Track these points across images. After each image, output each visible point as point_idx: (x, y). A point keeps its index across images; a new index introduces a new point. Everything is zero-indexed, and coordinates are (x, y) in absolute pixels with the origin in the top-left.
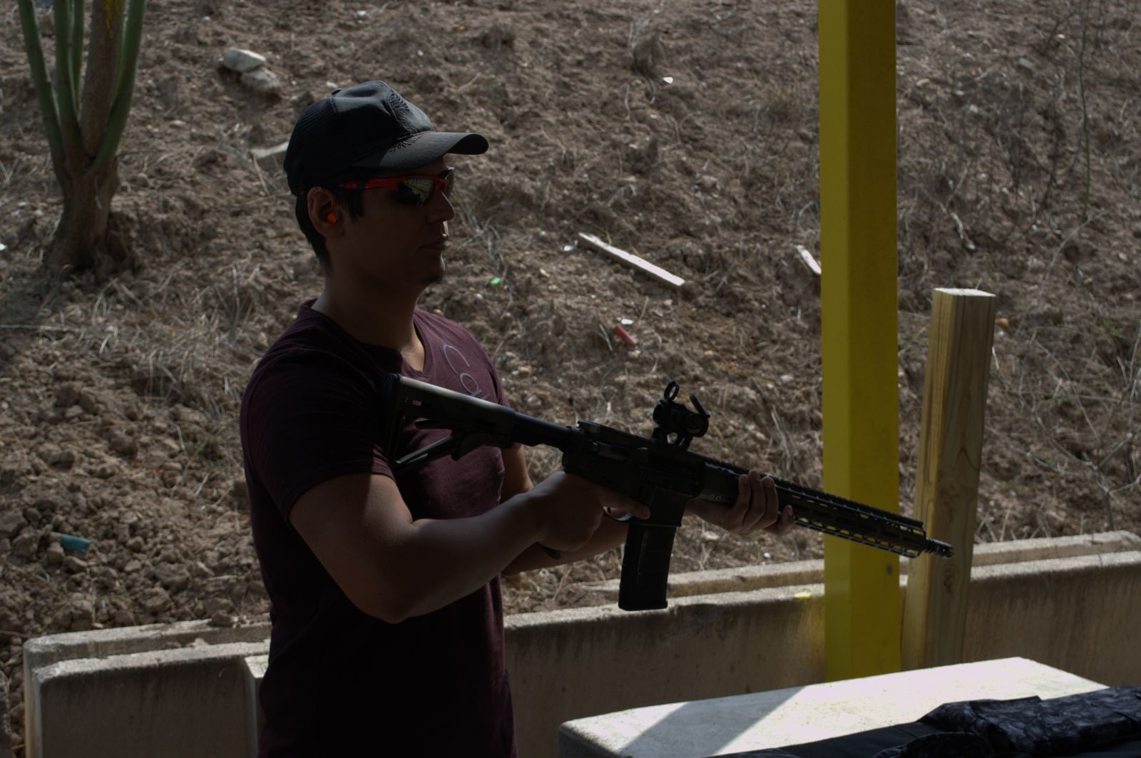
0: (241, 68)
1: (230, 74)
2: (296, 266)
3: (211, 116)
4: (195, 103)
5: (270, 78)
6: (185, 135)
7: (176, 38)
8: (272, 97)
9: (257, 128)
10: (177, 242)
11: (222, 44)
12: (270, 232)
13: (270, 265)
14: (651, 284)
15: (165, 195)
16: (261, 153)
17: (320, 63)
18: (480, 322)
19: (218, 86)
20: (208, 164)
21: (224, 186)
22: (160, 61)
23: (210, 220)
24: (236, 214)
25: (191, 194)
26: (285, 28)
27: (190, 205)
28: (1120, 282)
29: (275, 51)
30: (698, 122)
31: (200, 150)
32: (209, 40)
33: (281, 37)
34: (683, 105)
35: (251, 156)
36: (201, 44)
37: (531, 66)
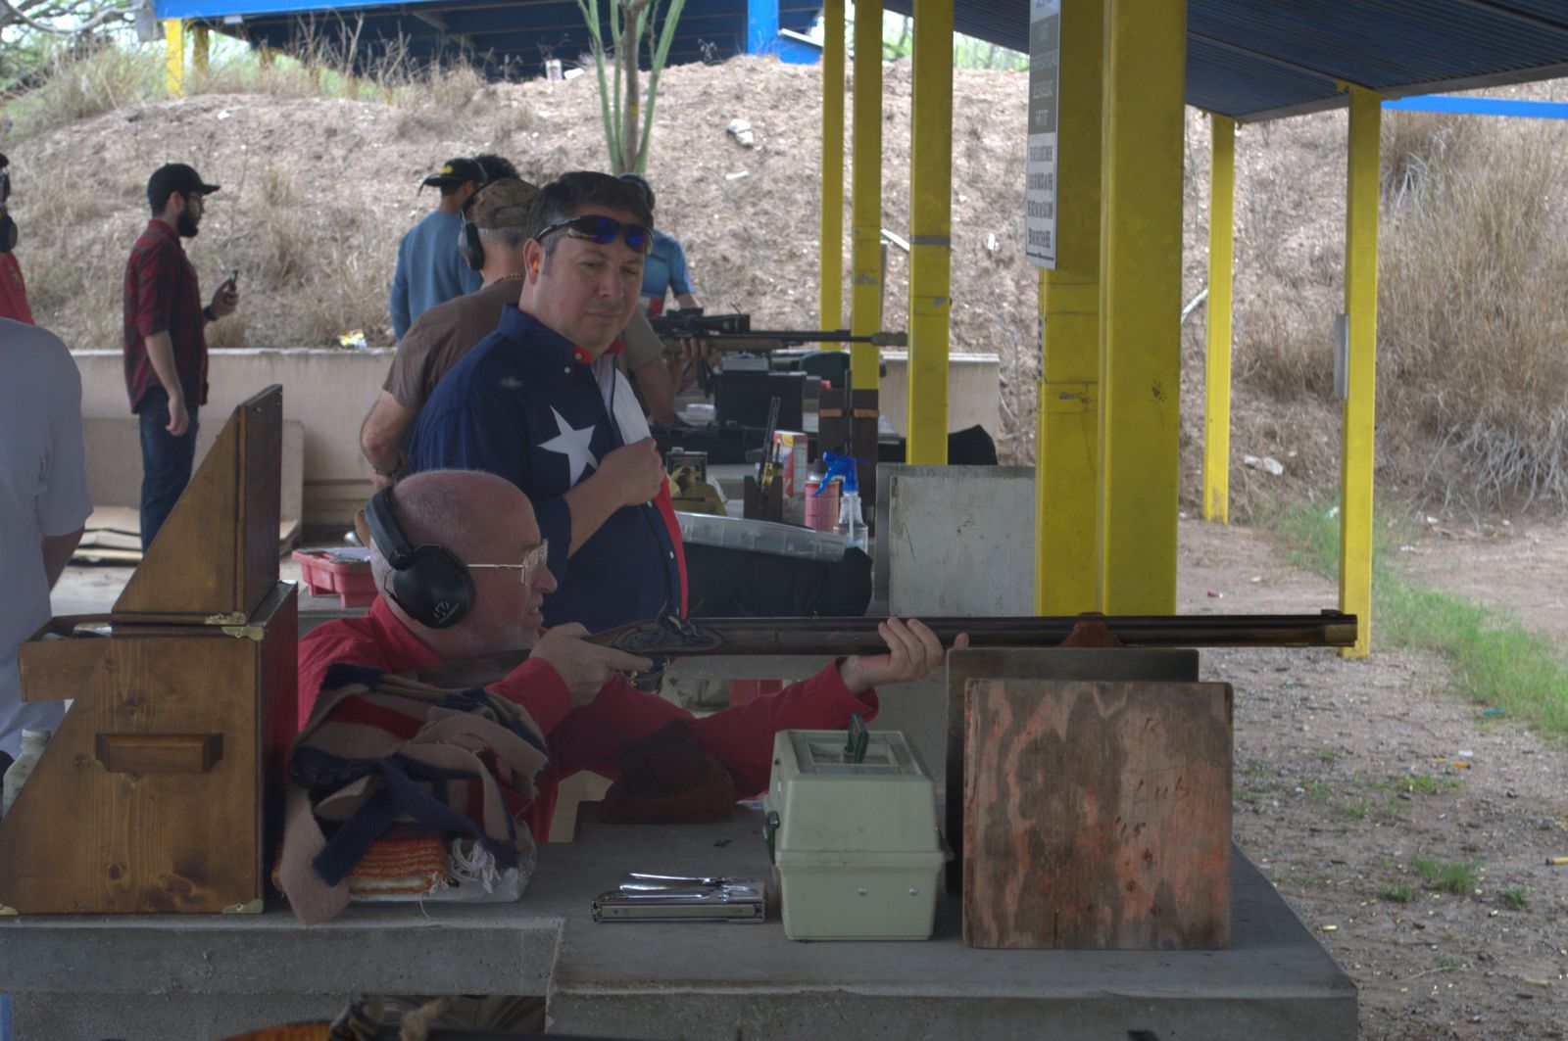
0: (736, 131)
1: (730, 133)
2: (721, 232)
3: (713, 157)
4: (708, 150)
5: (747, 138)
6: (696, 167)
7: (711, 114)
8: (749, 147)
9: (732, 165)
10: (670, 219)
11: (735, 117)
12: (716, 216)
13: (710, 232)
14: (897, 250)
15: (669, 197)
16: (730, 177)
17: (783, 128)
18: (802, 263)
19: (723, 140)
20: (701, 180)
21: (703, 192)
22: (699, 126)
23: (688, 209)
24: (705, 206)
25: (684, 197)
26: (774, 107)
27: (681, 201)
28: (1194, 264)
29: (763, 120)
30: (988, 167)
31: (697, 174)
32: (728, 115)
33: (770, 113)
34: (983, 157)
35: (724, 178)
36: (723, 117)
37: (901, 132)
